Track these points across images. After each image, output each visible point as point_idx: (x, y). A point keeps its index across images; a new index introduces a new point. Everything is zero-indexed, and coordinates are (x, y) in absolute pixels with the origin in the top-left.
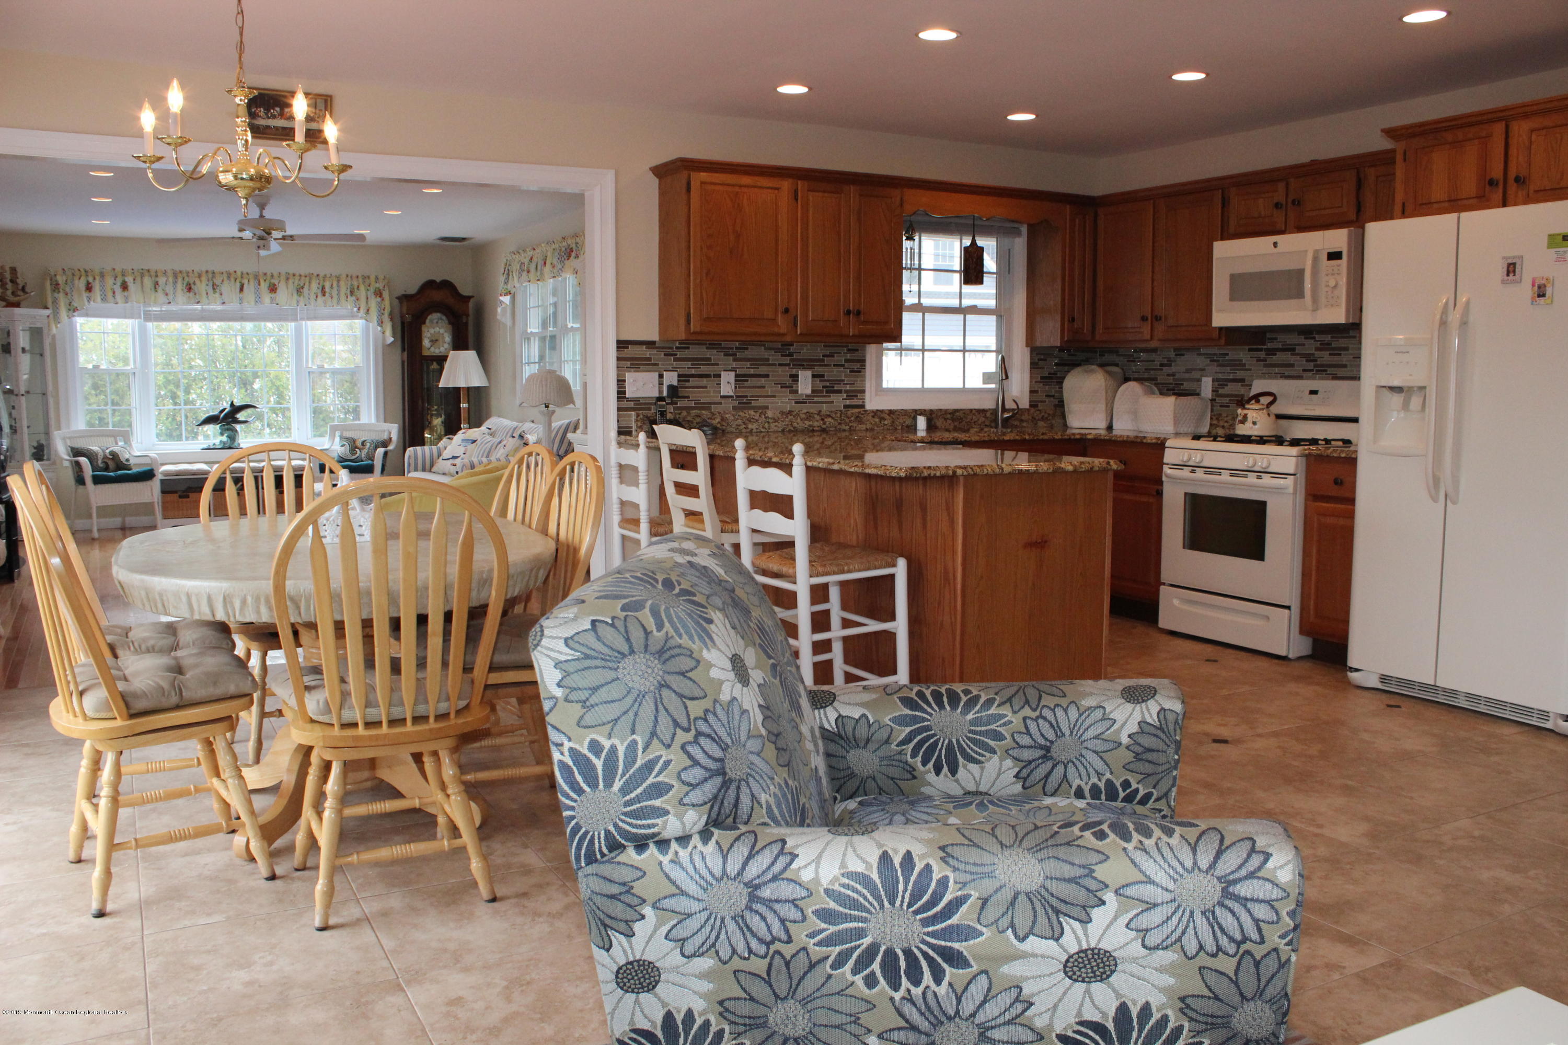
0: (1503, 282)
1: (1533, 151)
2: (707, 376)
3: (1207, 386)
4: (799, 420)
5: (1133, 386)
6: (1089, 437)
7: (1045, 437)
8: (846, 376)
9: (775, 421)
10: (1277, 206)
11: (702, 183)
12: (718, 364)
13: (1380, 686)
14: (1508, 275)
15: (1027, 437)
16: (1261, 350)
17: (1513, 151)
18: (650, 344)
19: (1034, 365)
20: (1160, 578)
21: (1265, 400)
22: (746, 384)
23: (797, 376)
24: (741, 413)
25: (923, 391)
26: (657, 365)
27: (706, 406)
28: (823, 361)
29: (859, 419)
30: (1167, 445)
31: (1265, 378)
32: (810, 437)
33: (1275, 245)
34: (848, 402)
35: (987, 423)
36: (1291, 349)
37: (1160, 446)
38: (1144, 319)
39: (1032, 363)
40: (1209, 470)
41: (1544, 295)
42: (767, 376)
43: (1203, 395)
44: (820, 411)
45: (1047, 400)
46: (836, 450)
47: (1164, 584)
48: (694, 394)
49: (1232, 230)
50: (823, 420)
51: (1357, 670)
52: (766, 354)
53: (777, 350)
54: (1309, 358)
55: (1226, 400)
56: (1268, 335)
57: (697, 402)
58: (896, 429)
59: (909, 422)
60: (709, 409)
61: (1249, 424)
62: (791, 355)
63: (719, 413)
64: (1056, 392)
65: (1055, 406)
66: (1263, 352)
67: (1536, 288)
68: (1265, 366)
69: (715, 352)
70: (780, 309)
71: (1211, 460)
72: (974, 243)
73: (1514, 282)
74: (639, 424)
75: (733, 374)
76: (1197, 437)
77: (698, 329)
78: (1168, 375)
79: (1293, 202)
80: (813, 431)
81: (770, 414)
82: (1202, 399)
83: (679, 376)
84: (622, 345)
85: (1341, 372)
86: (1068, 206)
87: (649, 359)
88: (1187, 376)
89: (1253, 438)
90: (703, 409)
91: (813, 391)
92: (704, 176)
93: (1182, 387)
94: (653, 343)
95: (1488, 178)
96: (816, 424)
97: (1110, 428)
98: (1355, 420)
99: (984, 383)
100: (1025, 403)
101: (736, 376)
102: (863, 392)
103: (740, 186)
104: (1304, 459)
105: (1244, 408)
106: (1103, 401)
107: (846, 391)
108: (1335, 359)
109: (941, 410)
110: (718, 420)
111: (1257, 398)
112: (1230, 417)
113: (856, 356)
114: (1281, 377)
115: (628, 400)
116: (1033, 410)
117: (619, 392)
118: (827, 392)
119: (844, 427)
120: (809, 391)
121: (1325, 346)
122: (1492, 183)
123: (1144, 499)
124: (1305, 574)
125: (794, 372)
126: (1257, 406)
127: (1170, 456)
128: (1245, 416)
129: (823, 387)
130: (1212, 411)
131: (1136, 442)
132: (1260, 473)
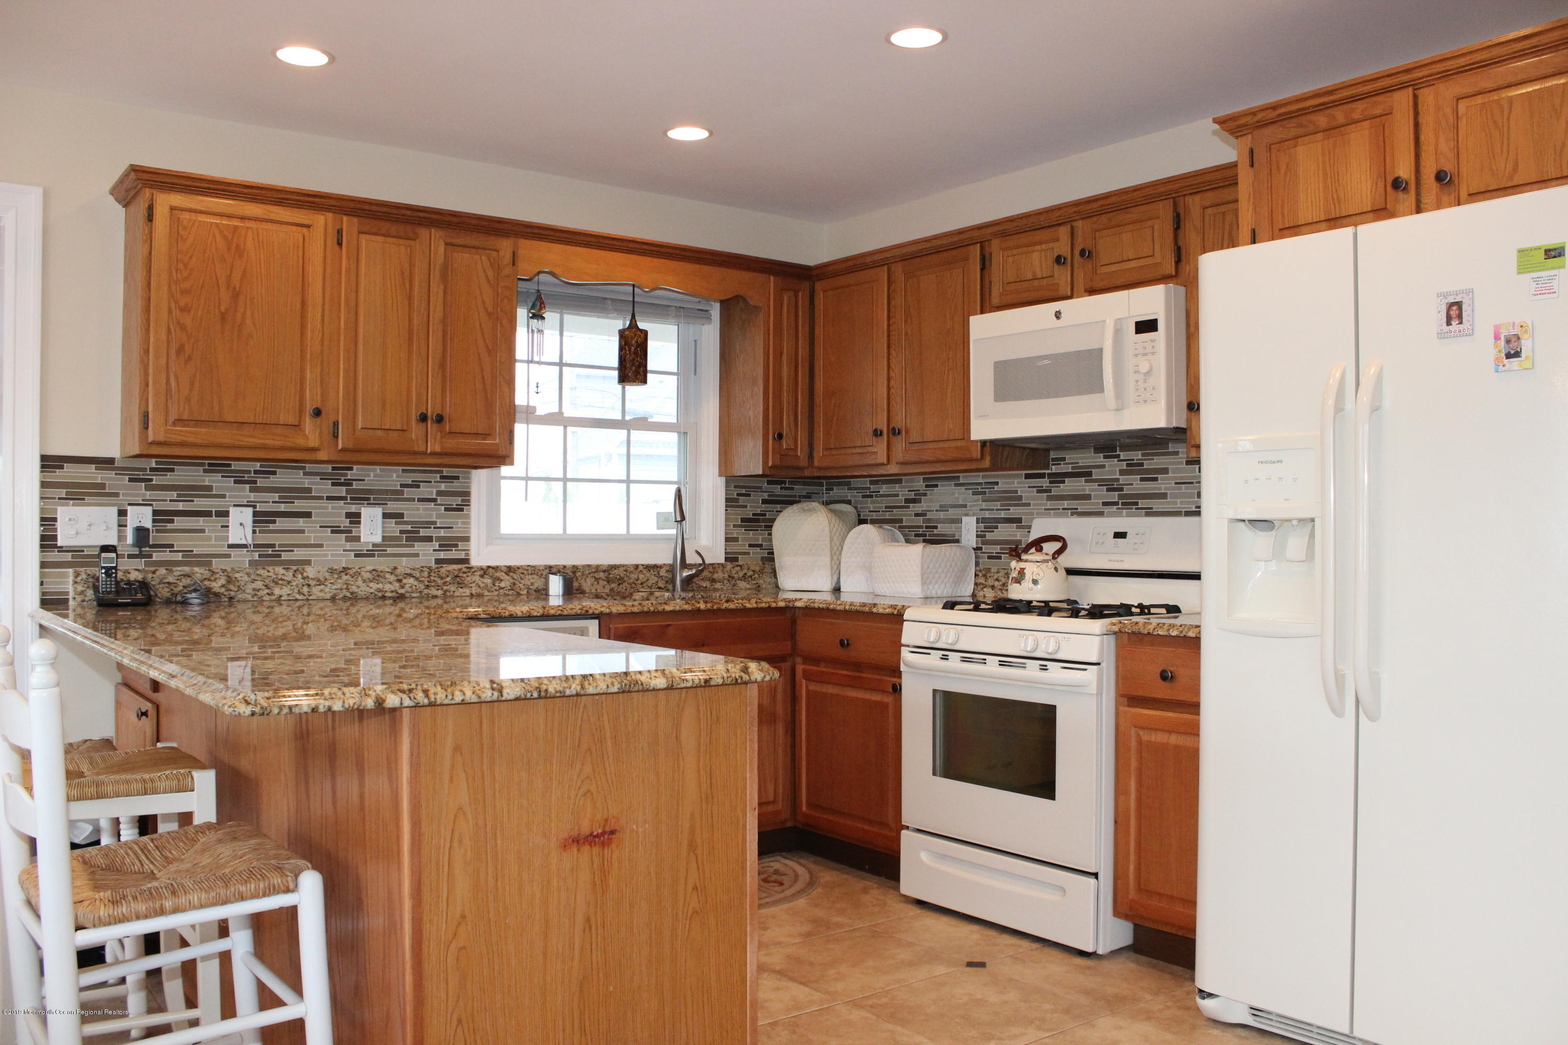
0: (1441, 336)
1: (1462, 132)
2: (207, 514)
3: (969, 529)
4: (360, 582)
5: (868, 529)
6: (798, 604)
7: (731, 606)
8: (438, 516)
9: (320, 582)
10: (1059, 260)
11: (172, 209)
12: (223, 496)
13: (1250, 1021)
14: (1449, 323)
15: (702, 606)
16: (1042, 476)
17: (1427, 135)
18: (106, 463)
19: (730, 502)
20: (900, 821)
21: (1050, 548)
22: (272, 527)
23: (358, 515)
24: (261, 572)
25: (565, 538)
26: (117, 495)
27: (204, 561)
28: (402, 493)
29: (458, 580)
30: (905, 617)
31: (1048, 516)
32: (379, 607)
33: (1058, 315)
34: (442, 555)
35: (661, 584)
36: (1085, 474)
37: (896, 618)
38: (877, 433)
39: (727, 500)
40: (969, 656)
41: (1517, 354)
42: (308, 515)
43: (964, 541)
44: (395, 568)
45: (751, 550)
46: (421, 625)
47: (907, 828)
48: (181, 542)
49: (995, 301)
50: (400, 581)
51: (1210, 995)
52: (306, 482)
53: (324, 476)
54: (1112, 486)
55: (996, 549)
56: (1053, 455)
57: (187, 553)
58: (519, 594)
59: (539, 583)
60: (209, 564)
61: (1027, 583)
62: (348, 483)
63: (224, 571)
64: (764, 540)
65: (763, 559)
66: (1046, 480)
67: (1502, 342)
68: (1050, 498)
69: (218, 476)
70: (309, 409)
71: (971, 640)
72: (633, 325)
73: (1461, 334)
74: (80, 588)
75: (250, 510)
76: (950, 605)
77: (161, 437)
78: (916, 515)
79: (1082, 253)
80: (384, 598)
81: (310, 571)
82: (965, 548)
83: (155, 513)
84: (49, 462)
85: (1157, 505)
86: (772, 278)
87: (102, 486)
88: (942, 515)
89: (1034, 604)
90: (199, 564)
91: (384, 538)
92: (177, 199)
93: (936, 531)
94: (110, 461)
95: (1390, 179)
96: (388, 587)
97: (837, 590)
98: (1196, 576)
99: (658, 528)
100: (716, 555)
101: (255, 514)
102: (467, 539)
103: (243, 218)
104: (1112, 638)
105: (1020, 560)
106: (828, 552)
107: (439, 539)
108: (1149, 487)
109: (589, 566)
110: (223, 581)
111: (1038, 544)
112: (1002, 573)
113: (455, 486)
114: (1072, 514)
115: (61, 549)
116: (729, 566)
117: (43, 538)
118: (408, 539)
119: (434, 591)
120: (378, 539)
121: (1133, 467)
122: (1397, 184)
123: (876, 697)
124: (1119, 822)
125: (353, 509)
126: (1039, 557)
127: (910, 634)
128: (1022, 572)
129: (402, 532)
130: (977, 564)
131: (863, 613)
132: (1045, 661)
